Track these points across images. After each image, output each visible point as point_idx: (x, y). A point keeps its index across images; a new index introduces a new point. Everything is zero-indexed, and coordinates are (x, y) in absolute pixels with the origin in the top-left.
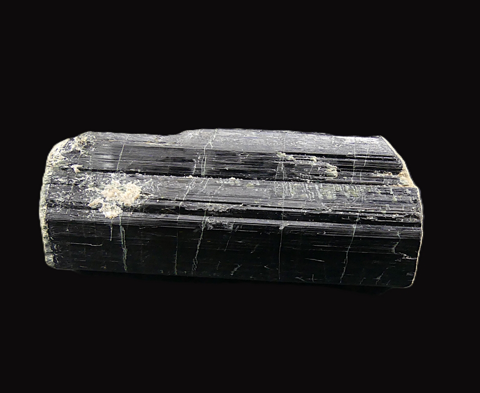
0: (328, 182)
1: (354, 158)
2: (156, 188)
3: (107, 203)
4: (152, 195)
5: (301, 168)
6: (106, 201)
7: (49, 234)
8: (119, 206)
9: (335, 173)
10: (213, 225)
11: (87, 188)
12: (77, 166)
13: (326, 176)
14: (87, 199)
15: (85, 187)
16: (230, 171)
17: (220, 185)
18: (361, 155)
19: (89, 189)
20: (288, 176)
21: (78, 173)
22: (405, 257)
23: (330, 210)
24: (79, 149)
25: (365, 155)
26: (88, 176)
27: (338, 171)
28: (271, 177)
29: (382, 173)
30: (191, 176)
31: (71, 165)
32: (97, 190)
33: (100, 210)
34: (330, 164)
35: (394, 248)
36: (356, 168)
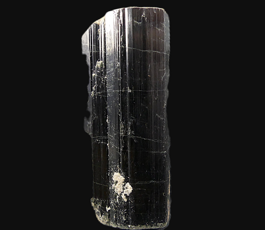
0: (105, 66)
1: (92, 52)
2: (114, 164)
3: (124, 191)
4: (118, 166)
5: (99, 82)
6: (123, 192)
7: (144, 225)
8: (125, 184)
9: (100, 62)
10: (132, 131)
11: (117, 202)
12: (107, 208)
13: (102, 68)
14: (123, 203)
15: (117, 204)
16: (103, 123)
17: (110, 128)
18: (90, 48)
19: (118, 201)
20: (104, 89)
21: (110, 207)
22: (144, 15)
23: (119, 63)
24: (98, 207)
25: (90, 46)
26: (112, 202)
27: (99, 61)
28: (105, 99)
29: (98, 35)
30: (108, 145)
31: (107, 211)
32: (118, 197)
33: (128, 195)
34: (95, 65)
35: (139, 23)
36: (97, 50)
